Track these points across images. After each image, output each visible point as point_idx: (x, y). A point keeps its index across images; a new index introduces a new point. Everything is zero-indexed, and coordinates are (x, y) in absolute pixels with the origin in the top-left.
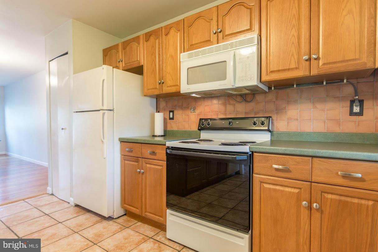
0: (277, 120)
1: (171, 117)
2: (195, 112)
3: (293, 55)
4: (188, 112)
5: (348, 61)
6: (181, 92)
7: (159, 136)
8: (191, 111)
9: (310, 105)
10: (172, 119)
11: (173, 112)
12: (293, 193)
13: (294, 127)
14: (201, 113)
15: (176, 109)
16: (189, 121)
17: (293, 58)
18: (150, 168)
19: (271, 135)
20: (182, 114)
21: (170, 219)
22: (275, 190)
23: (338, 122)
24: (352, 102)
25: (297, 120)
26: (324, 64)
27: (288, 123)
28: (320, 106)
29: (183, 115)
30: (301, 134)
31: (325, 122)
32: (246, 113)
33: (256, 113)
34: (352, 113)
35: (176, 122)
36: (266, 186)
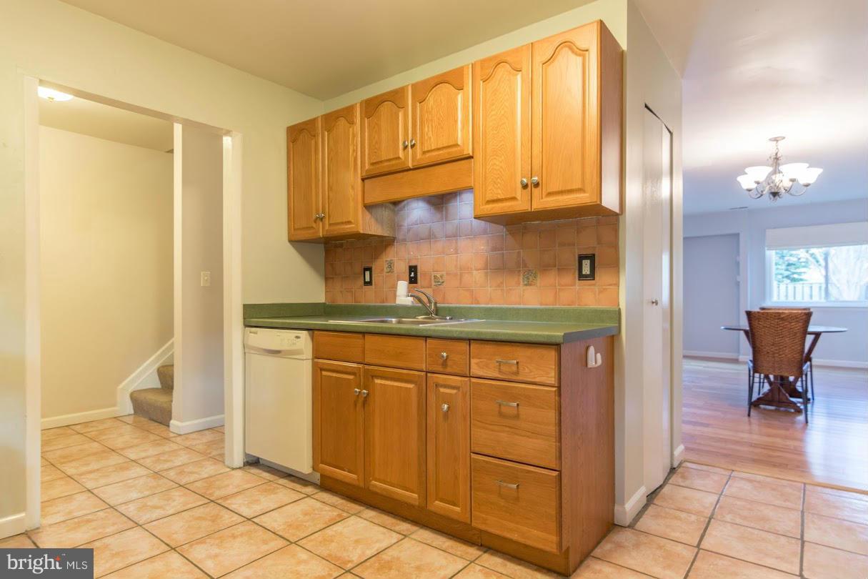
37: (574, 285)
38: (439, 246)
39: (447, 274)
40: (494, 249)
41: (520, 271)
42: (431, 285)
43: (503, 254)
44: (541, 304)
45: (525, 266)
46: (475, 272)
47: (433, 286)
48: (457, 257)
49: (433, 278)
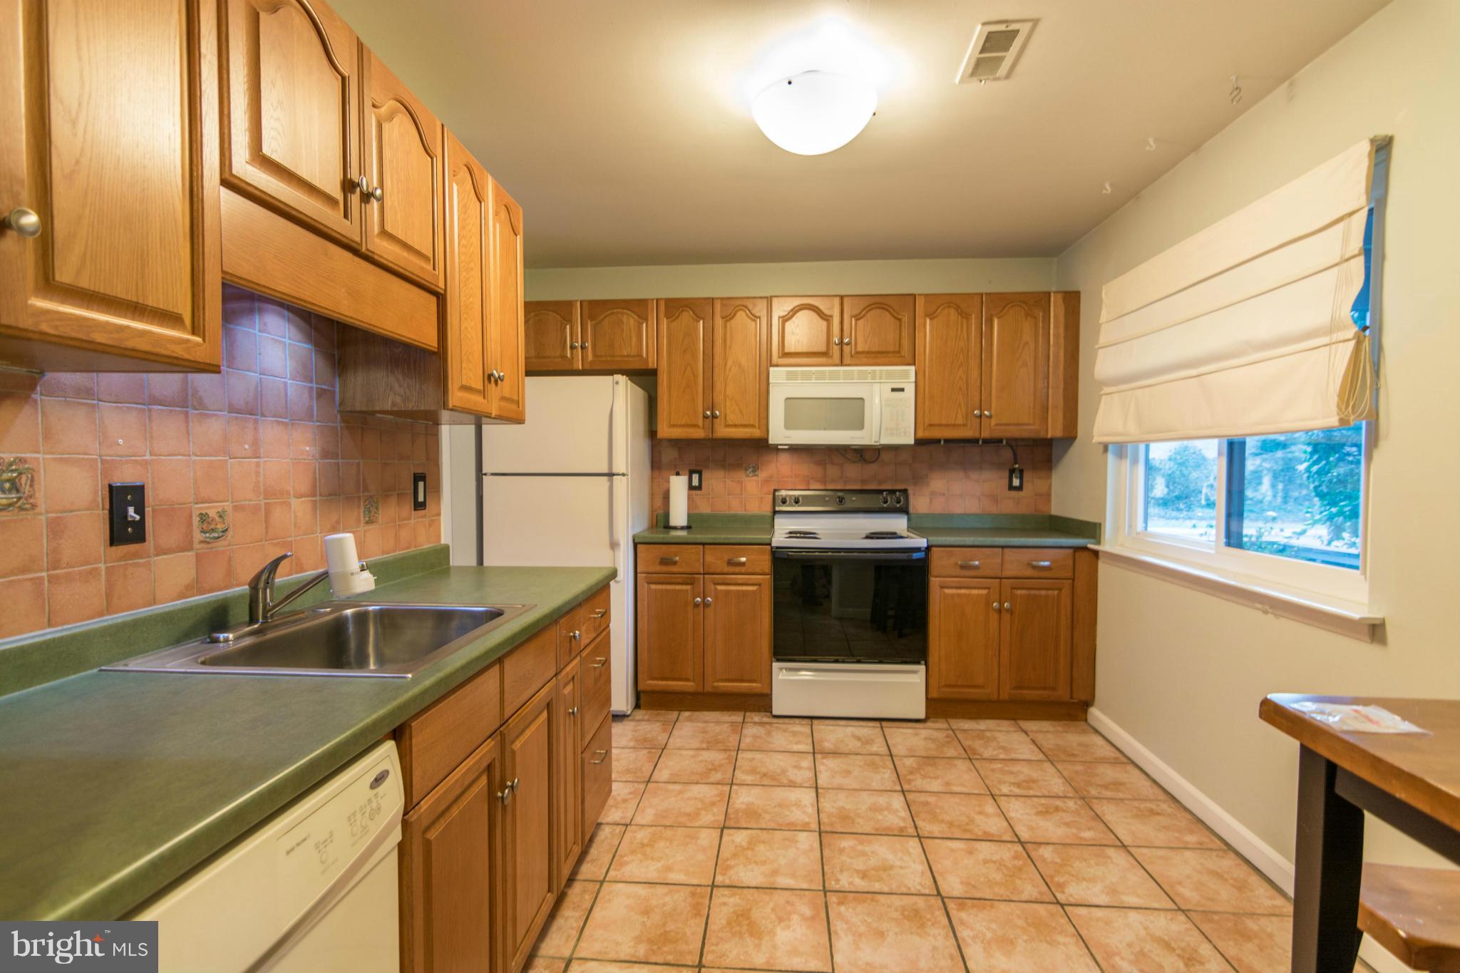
0: (914, 495)
1: (693, 484)
2: (756, 475)
3: (960, 405)
4: (740, 475)
5: (1022, 424)
6: (770, 442)
7: (682, 528)
8: (748, 472)
9: (961, 474)
10: (699, 488)
11: (700, 473)
12: (982, 595)
13: (939, 507)
14: (771, 477)
15: (707, 467)
16: (741, 494)
17: (959, 411)
18: (727, 592)
19: (909, 520)
20: (725, 477)
21: (781, 677)
22: (959, 595)
23: (995, 499)
24: (1012, 471)
25: (944, 494)
26: (997, 425)
27: (931, 499)
28: (974, 475)
29: (725, 481)
30: (950, 517)
31: (979, 499)
32: (863, 482)
33: (880, 483)
34: (1011, 488)
35: (709, 494)
36: (947, 591)
37: (409, 519)
38: (213, 429)
39: (236, 508)
40: (325, 454)
41: (359, 498)
42: (191, 542)
43: (338, 464)
44: (383, 553)
45: (366, 489)
46: (295, 503)
47: (196, 546)
48: (258, 465)
49: (196, 520)
